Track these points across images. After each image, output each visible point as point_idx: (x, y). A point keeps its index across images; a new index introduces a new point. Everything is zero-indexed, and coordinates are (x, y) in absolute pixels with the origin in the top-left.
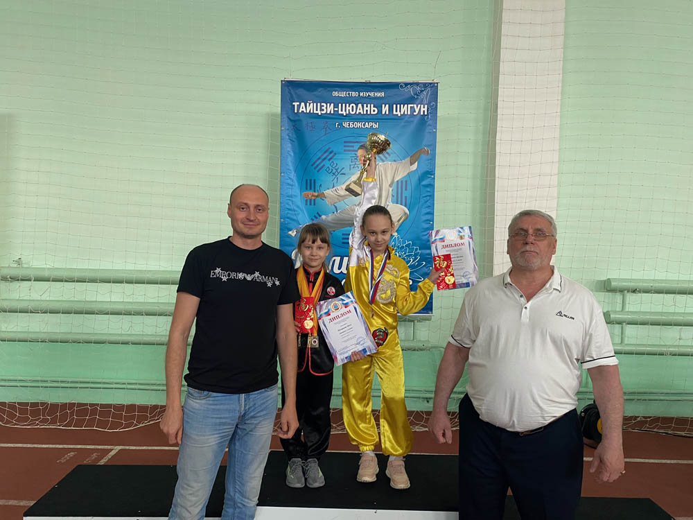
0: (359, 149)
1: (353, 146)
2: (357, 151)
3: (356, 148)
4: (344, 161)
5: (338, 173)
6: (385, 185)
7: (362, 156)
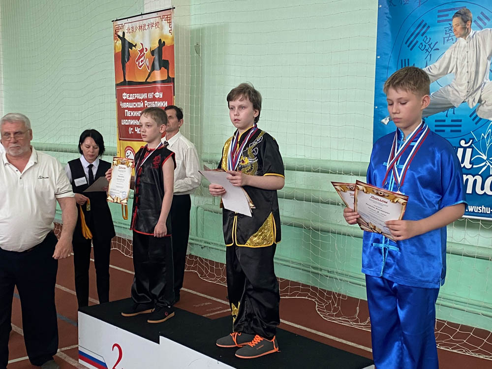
0: (454, 17)
1: (447, 15)
2: (451, 20)
3: (450, 17)
4: (437, 34)
5: (431, 49)
6: (483, 58)
7: (457, 25)
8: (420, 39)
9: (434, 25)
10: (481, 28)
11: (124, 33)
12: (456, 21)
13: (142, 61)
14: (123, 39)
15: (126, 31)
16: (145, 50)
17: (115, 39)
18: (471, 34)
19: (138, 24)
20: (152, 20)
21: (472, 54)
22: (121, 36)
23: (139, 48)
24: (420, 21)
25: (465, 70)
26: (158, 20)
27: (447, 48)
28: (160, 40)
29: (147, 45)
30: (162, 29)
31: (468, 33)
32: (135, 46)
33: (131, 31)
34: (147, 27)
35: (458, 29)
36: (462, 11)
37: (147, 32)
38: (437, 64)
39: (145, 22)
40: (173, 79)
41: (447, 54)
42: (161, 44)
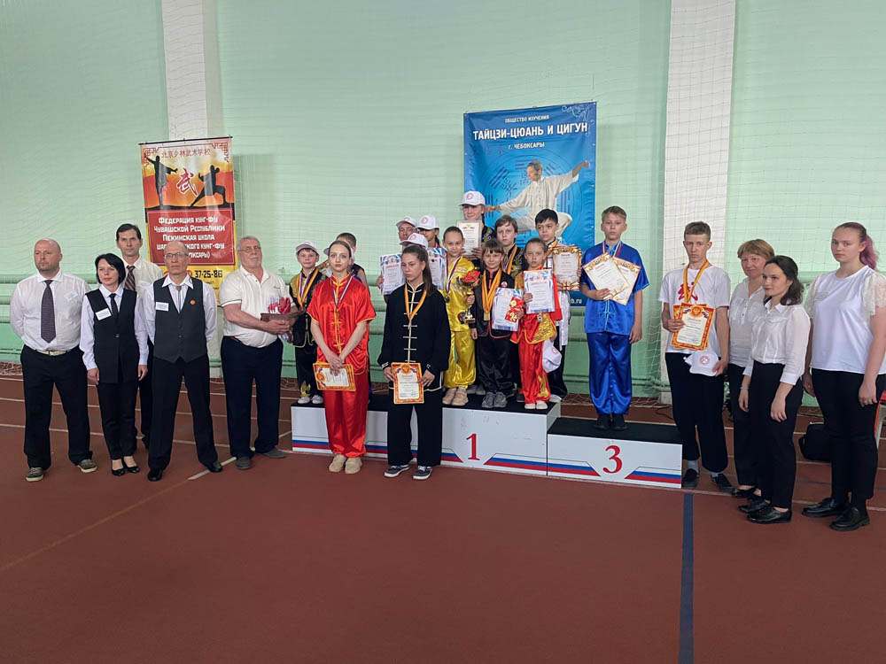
0: (528, 166)
2: (526, 168)
4: (515, 178)
5: (510, 189)
6: (551, 196)
7: (531, 172)
8: (502, 181)
9: (512, 171)
10: (549, 175)
11: (158, 158)
12: (530, 169)
13: (185, 186)
14: (157, 163)
15: (161, 156)
16: (189, 176)
17: (143, 162)
18: (542, 179)
19: (179, 150)
20: (200, 147)
21: (543, 193)
22: (154, 160)
23: (181, 173)
24: (501, 168)
25: (538, 204)
26: (207, 147)
27: (524, 188)
28: (212, 167)
29: (193, 170)
30: (214, 155)
31: (539, 178)
32: (175, 171)
33: (168, 155)
34: (192, 153)
35: (532, 175)
36: (535, 162)
37: (192, 158)
38: (516, 200)
39: (189, 148)
40: (233, 204)
41: (524, 193)
42: (214, 171)
